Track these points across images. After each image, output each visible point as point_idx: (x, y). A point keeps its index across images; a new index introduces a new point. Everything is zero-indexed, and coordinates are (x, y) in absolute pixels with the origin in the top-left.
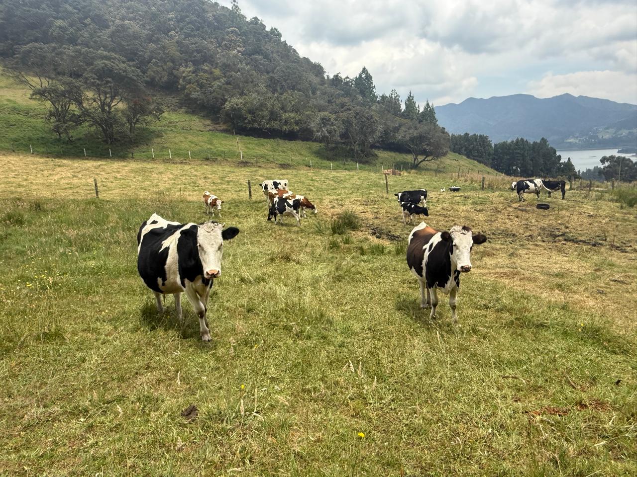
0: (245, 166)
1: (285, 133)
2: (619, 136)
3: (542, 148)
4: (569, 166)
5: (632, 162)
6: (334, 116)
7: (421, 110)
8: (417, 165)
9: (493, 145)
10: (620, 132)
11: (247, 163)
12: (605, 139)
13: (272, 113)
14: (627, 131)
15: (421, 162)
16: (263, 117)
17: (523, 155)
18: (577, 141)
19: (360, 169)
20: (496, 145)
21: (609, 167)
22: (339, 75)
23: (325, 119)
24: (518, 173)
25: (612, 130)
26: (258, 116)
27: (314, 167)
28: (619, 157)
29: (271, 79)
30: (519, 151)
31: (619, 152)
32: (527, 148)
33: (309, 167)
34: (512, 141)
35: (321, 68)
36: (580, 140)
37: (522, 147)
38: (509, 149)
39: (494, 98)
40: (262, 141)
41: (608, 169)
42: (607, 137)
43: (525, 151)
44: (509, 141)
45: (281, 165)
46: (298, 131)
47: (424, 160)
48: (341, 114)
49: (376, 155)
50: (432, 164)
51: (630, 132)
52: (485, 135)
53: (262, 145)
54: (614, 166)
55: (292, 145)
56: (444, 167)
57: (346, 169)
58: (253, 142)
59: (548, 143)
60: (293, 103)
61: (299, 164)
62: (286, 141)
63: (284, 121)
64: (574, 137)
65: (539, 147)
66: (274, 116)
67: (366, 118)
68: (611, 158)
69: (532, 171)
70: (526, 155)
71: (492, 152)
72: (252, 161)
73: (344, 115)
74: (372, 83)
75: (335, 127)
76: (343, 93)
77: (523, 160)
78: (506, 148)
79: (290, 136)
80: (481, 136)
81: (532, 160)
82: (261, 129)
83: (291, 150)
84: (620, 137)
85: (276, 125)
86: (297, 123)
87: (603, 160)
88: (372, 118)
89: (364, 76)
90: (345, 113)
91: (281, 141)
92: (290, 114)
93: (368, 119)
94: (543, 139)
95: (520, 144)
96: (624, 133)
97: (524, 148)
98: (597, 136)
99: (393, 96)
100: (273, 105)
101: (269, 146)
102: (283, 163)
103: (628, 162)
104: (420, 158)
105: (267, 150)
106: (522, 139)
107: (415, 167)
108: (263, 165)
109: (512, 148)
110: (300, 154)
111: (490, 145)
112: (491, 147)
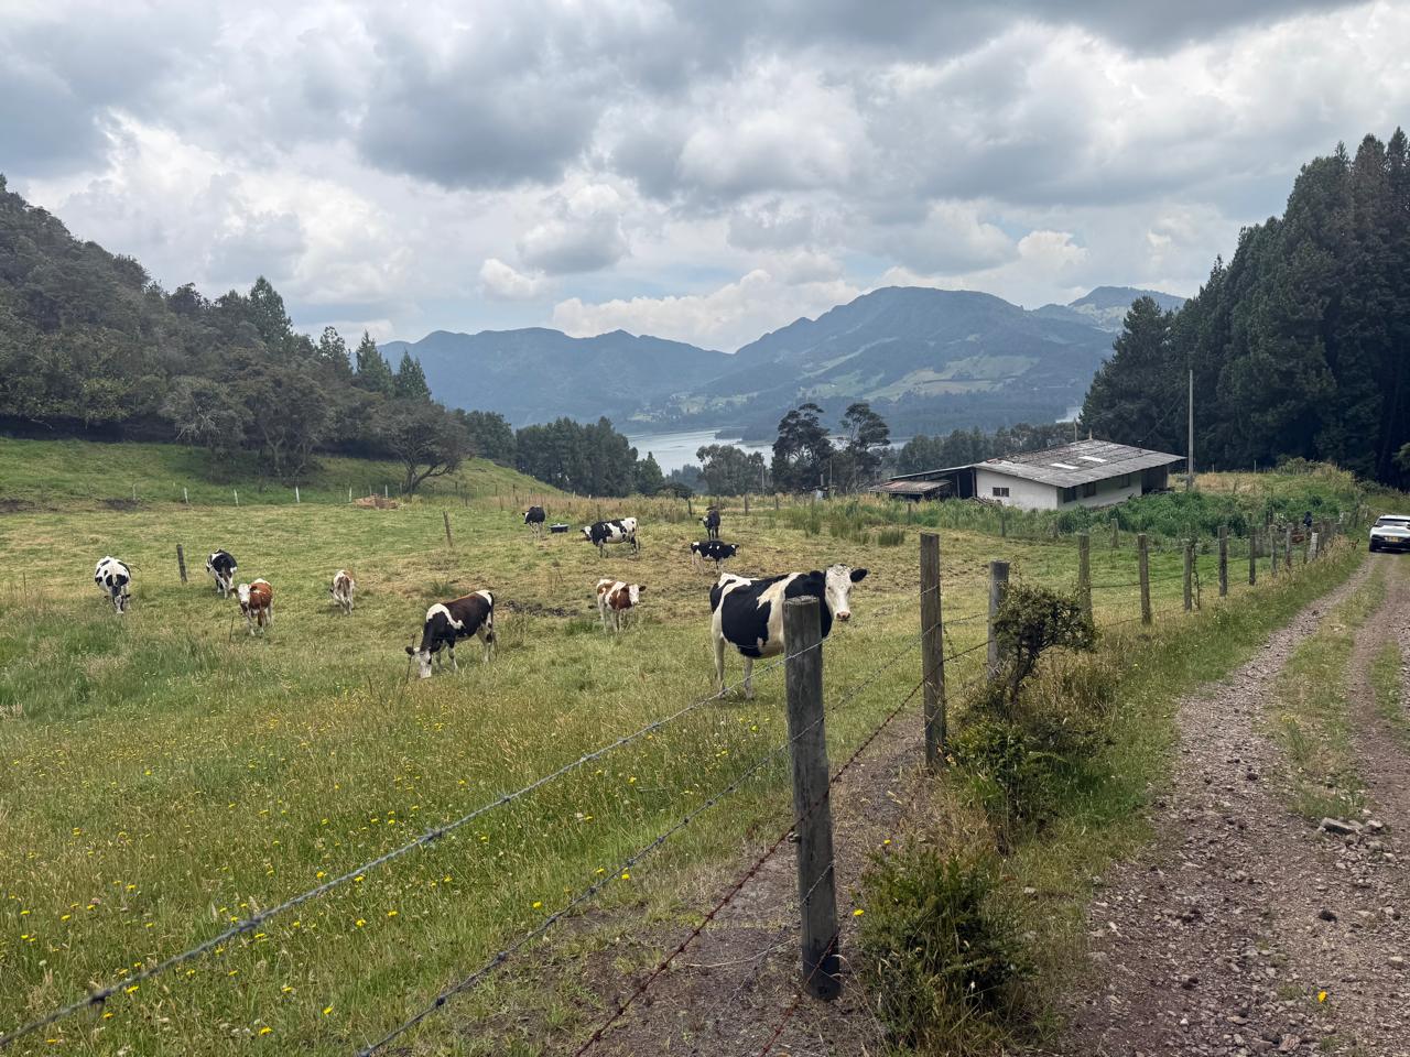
0: (11, 511)
1: (91, 426)
2: (713, 409)
3: (603, 437)
4: (651, 466)
5: (743, 454)
6: (225, 388)
7: (396, 370)
8: (415, 485)
9: (514, 433)
10: (714, 401)
11: (14, 502)
12: (692, 415)
13: (51, 378)
14: (725, 400)
15: (424, 477)
16: (30, 390)
17: (572, 450)
18: (649, 418)
19: (302, 501)
20: (519, 432)
21: (712, 465)
22: (193, 288)
23: (205, 395)
24: (566, 485)
25: (701, 399)
26: (15, 386)
27: (194, 501)
28: (724, 449)
29: (33, 296)
30: (563, 443)
31: (718, 436)
32: (577, 435)
33: (183, 502)
34: (549, 425)
35: (138, 269)
36: (654, 417)
37: (568, 434)
38: (546, 439)
39: (487, 334)
40: (34, 445)
41: (711, 470)
42: (695, 410)
43: (574, 443)
44: (544, 425)
45: (109, 502)
46: (126, 420)
47: (428, 474)
48: (242, 383)
49: (322, 468)
50: (444, 482)
51: (728, 402)
52: (497, 413)
53: (37, 455)
54: (720, 463)
55: (118, 453)
56: (465, 486)
57: (270, 502)
58: (9, 449)
59: (612, 427)
60: (105, 356)
61: (155, 498)
62: (98, 444)
63: (87, 399)
64: (642, 411)
65: (598, 434)
66: (58, 385)
67: (300, 391)
68: (712, 450)
69: (591, 480)
70: (578, 449)
71: (514, 445)
72: (29, 498)
73: (250, 386)
74: (283, 312)
75: (231, 411)
76: (218, 332)
77: (573, 457)
78: (540, 439)
79: (106, 432)
80: (488, 415)
81: (589, 459)
82: (24, 419)
83: (117, 464)
84: (716, 411)
85: (66, 408)
86: (121, 402)
87: (701, 454)
88: (312, 392)
89: (261, 296)
90: (250, 381)
91: (84, 446)
92: (103, 382)
93: (304, 395)
94: (603, 419)
95: (564, 428)
96: (721, 402)
97: (573, 437)
98: (680, 409)
99: (330, 340)
100: (56, 362)
101: (56, 460)
102: (112, 497)
103: (738, 455)
104: (422, 469)
105: (54, 468)
106: (567, 420)
107: (411, 488)
108: (61, 506)
109: (551, 436)
110: (146, 474)
111: (507, 432)
112: (511, 436)
